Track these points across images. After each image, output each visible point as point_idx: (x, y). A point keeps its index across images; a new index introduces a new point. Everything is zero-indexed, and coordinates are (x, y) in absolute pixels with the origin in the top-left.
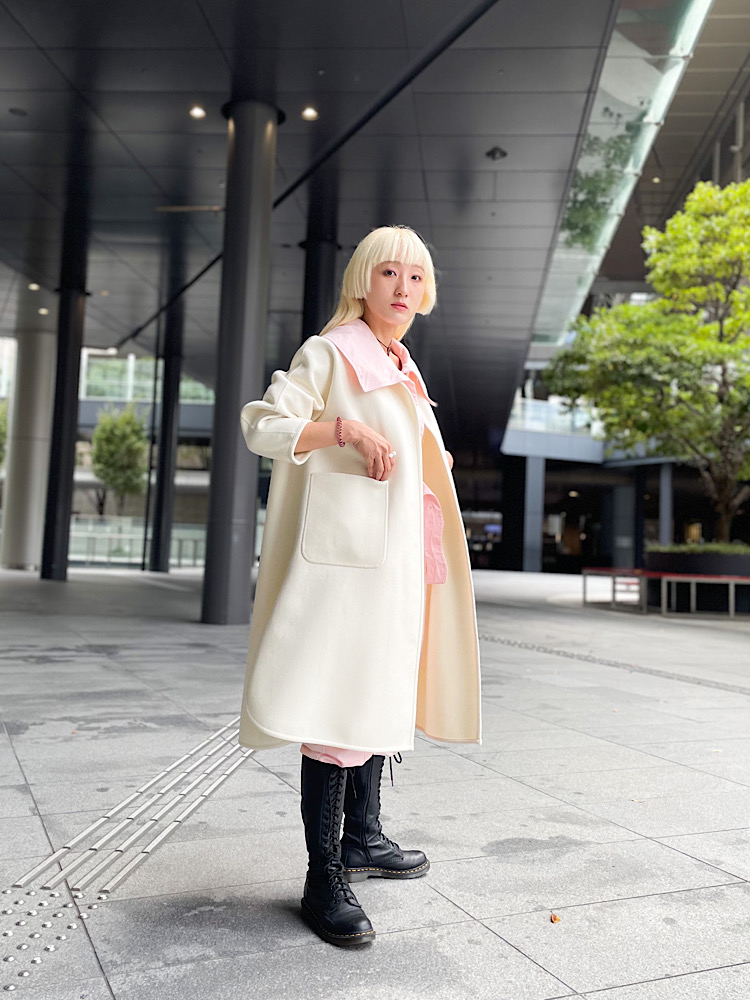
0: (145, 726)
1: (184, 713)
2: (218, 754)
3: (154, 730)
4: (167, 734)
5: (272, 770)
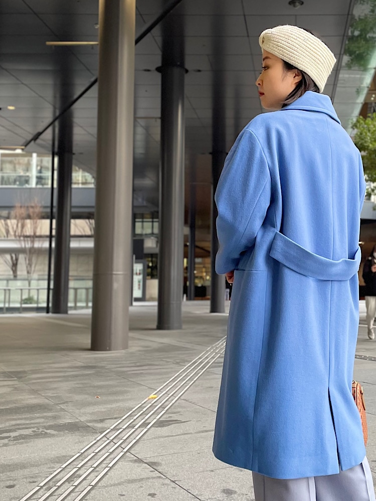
0: (46, 433)
1: (77, 420)
2: (103, 451)
3: (53, 435)
4: (64, 438)
5: (145, 461)
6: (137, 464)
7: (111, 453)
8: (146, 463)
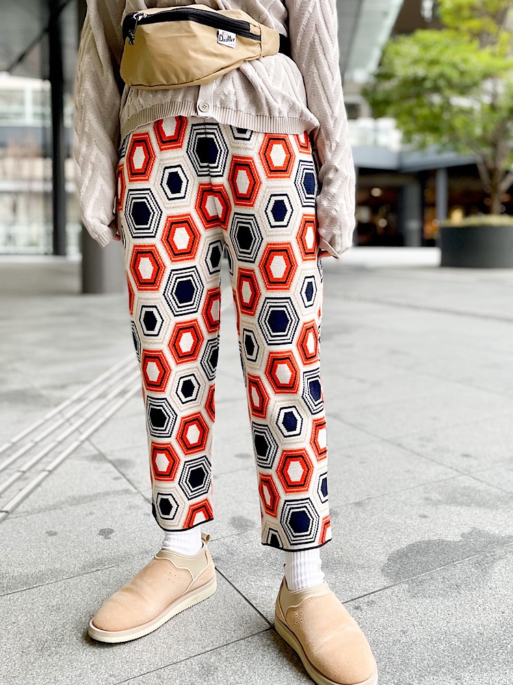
5: (110, 458)
6: (95, 464)
7: (60, 443)
8: (110, 462)
